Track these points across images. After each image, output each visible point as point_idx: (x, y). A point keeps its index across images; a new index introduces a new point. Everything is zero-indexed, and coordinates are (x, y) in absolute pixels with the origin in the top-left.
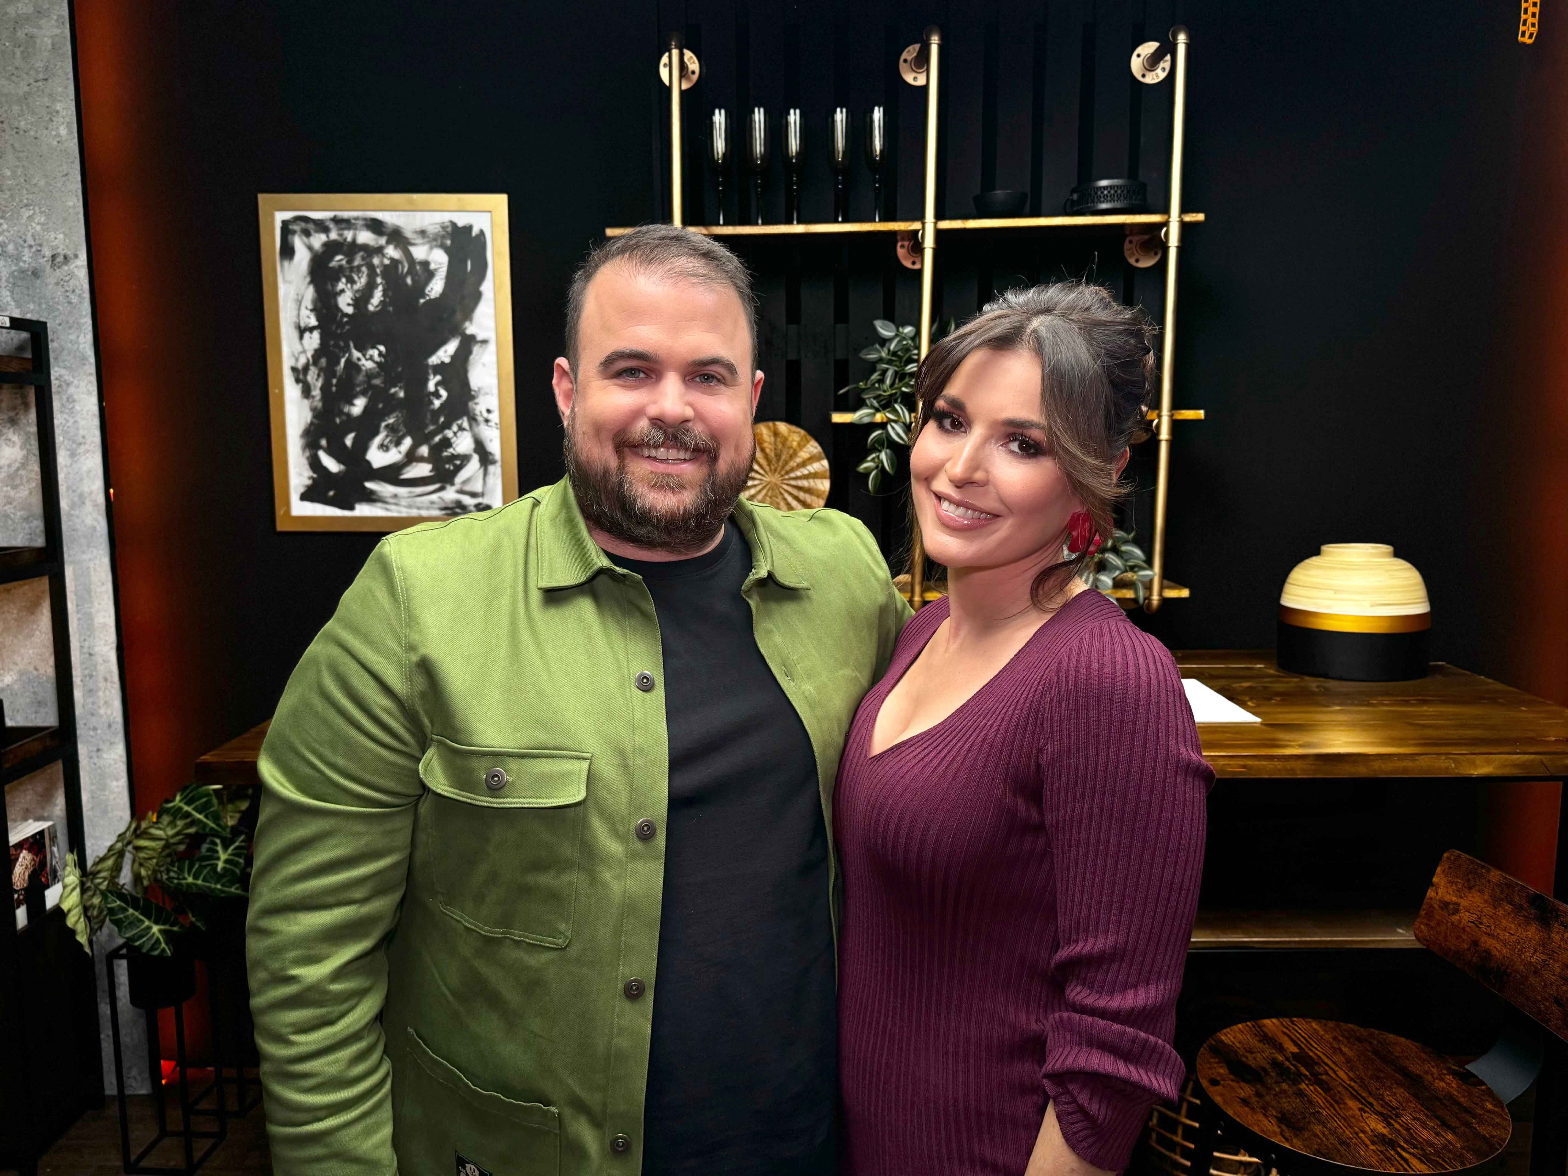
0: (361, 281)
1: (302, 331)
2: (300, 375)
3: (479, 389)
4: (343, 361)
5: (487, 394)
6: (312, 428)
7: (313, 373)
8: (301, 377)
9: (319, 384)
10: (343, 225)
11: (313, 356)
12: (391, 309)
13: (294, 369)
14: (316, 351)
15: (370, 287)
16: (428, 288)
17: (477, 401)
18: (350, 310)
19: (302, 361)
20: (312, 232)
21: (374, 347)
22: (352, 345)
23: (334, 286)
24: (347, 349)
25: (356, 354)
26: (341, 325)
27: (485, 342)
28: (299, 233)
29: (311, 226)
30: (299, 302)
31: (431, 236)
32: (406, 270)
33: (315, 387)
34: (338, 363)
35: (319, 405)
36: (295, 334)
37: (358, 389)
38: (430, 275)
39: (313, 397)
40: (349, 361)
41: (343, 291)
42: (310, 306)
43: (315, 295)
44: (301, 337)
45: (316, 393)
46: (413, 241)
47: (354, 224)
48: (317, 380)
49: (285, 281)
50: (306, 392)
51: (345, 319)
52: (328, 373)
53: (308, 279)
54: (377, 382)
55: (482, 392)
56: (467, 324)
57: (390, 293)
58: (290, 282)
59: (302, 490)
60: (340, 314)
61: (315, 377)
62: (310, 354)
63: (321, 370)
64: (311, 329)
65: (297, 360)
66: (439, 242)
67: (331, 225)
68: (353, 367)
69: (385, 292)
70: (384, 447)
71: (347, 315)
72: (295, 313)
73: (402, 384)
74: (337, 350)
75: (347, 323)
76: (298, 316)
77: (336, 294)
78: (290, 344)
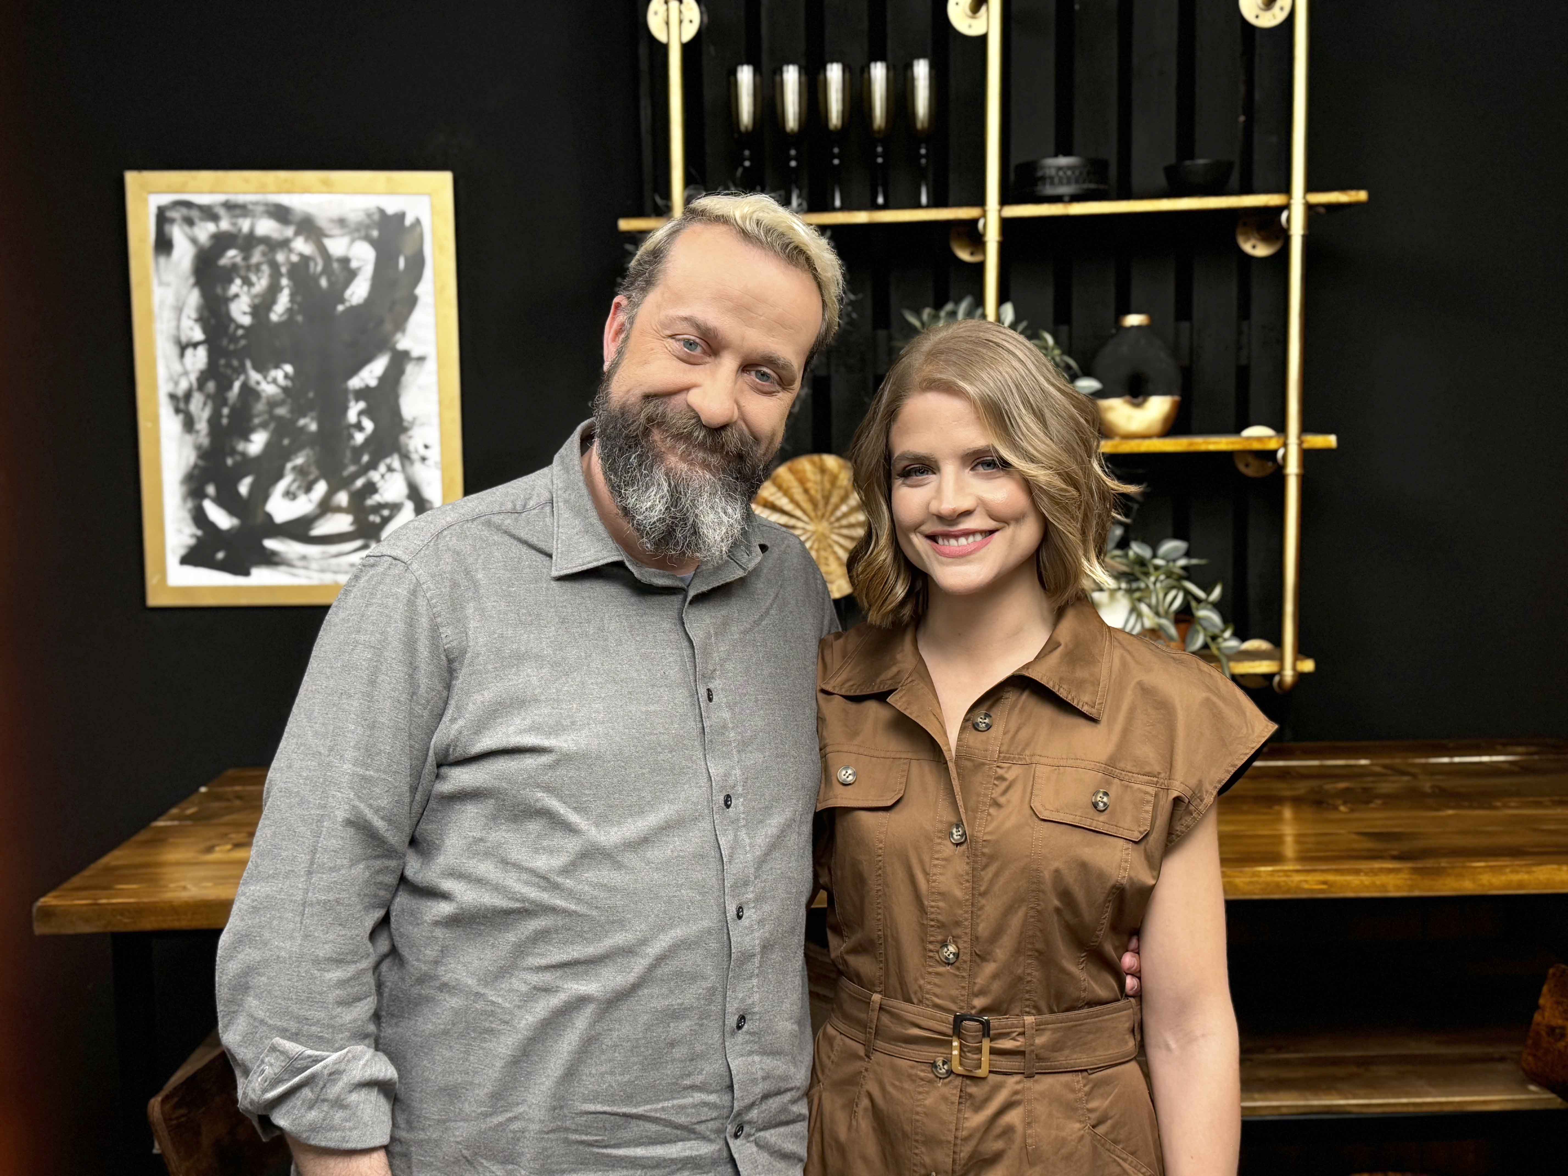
0: (261, 283)
1: (183, 347)
2: (180, 403)
3: (415, 419)
4: (237, 385)
5: (423, 424)
6: (196, 472)
7: (197, 399)
8: (182, 405)
9: (206, 414)
10: (238, 212)
11: (197, 379)
12: (300, 318)
13: (173, 397)
14: (202, 373)
15: (273, 290)
16: (348, 293)
17: (411, 433)
18: (246, 320)
19: (184, 385)
20: (197, 220)
21: (277, 367)
22: (248, 364)
23: (225, 289)
24: (242, 370)
25: (254, 376)
26: (234, 339)
27: (421, 359)
28: (179, 221)
29: (195, 214)
30: (179, 310)
31: (353, 226)
32: (319, 268)
33: (200, 419)
34: (230, 386)
35: (205, 441)
36: (173, 351)
37: (257, 421)
38: (351, 275)
39: (197, 432)
40: (245, 387)
41: (236, 296)
42: (194, 315)
43: (201, 301)
44: (182, 355)
45: (202, 426)
46: (328, 232)
47: (252, 211)
48: (203, 409)
49: (161, 283)
50: (189, 425)
51: (240, 332)
52: (218, 399)
53: (192, 280)
54: (281, 411)
55: (417, 422)
56: (399, 336)
57: (299, 299)
58: (168, 285)
59: (182, 552)
60: (232, 327)
61: (201, 405)
62: (193, 377)
63: (208, 396)
64: (195, 345)
65: (176, 383)
66: (363, 233)
67: (222, 212)
68: (249, 393)
69: (292, 296)
70: (290, 495)
71: (241, 327)
72: (173, 324)
73: (314, 414)
74: (229, 372)
75: (242, 337)
76: (178, 328)
77: (228, 300)
78: (168, 367)
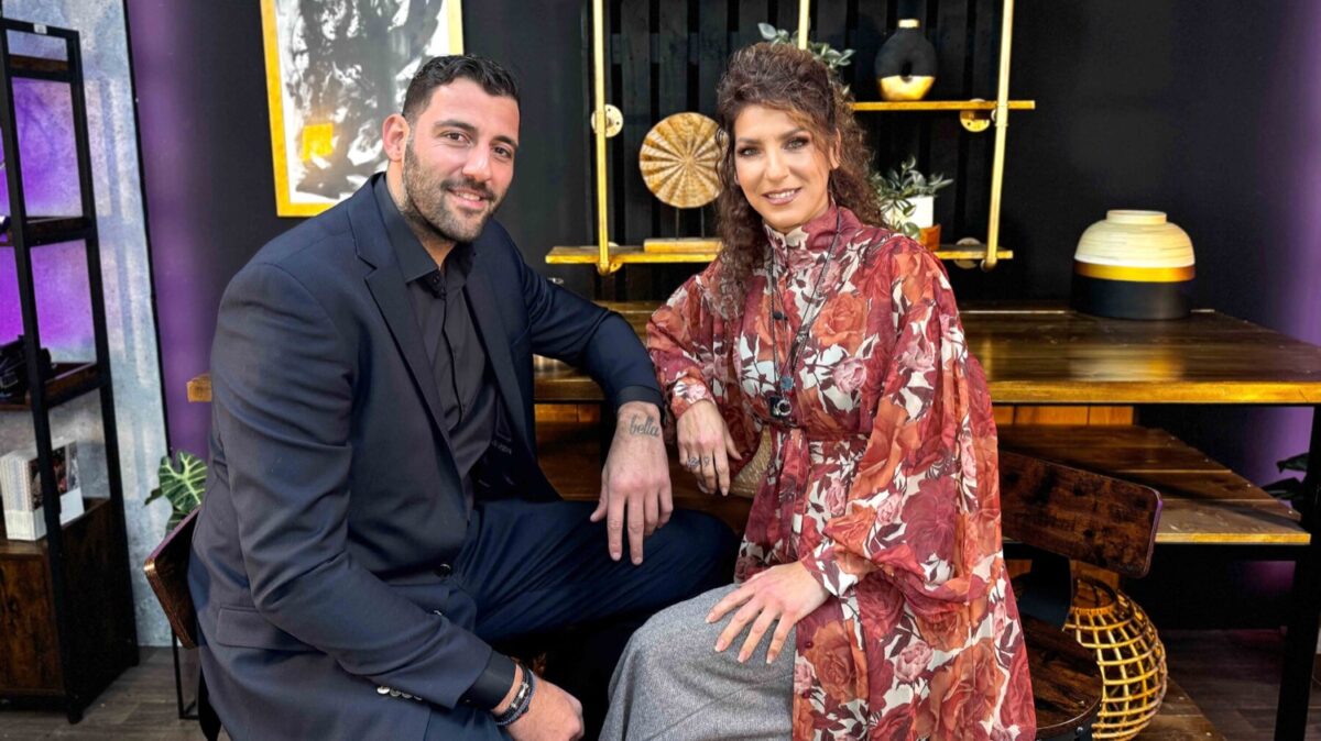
0: (341, 13)
1: (294, 54)
2: (293, 89)
4: (327, 78)
6: (303, 133)
7: (304, 87)
8: (295, 91)
9: (309, 97)
11: (304, 75)
12: (365, 35)
13: (289, 85)
14: (306, 70)
15: (348, 17)
16: (394, 19)
18: (332, 37)
19: (295, 78)
21: (352, 66)
22: (334, 65)
23: (319, 17)
24: (330, 68)
25: (338, 72)
26: (325, 49)
30: (291, 30)
32: (376, 3)
33: (306, 99)
34: (323, 80)
35: (309, 115)
36: (289, 57)
37: (340, 101)
38: (396, 7)
39: (305, 108)
40: (333, 79)
41: (326, 21)
42: (300, 33)
43: (304, 24)
44: (294, 59)
45: (307, 104)
48: (307, 93)
49: (280, 13)
50: (299, 103)
51: (329, 44)
52: (316, 87)
53: (298, 12)
54: (355, 95)
56: (427, 47)
57: (364, 22)
58: (284, 14)
59: (297, 183)
60: (324, 40)
61: (306, 91)
62: (301, 73)
63: (310, 85)
64: (302, 53)
65: (291, 77)
68: (336, 83)
69: (360, 21)
70: (362, 148)
71: (330, 41)
72: (288, 39)
73: (375, 97)
74: (322, 70)
75: (330, 47)
76: (291, 42)
77: (321, 24)
78: (286, 66)
